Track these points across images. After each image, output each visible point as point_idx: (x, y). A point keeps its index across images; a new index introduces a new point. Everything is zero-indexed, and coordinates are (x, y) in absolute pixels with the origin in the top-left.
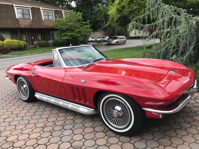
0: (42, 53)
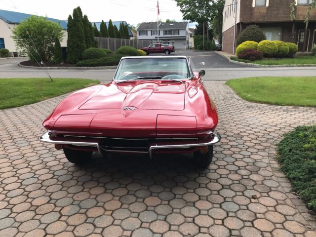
0: (310, 66)
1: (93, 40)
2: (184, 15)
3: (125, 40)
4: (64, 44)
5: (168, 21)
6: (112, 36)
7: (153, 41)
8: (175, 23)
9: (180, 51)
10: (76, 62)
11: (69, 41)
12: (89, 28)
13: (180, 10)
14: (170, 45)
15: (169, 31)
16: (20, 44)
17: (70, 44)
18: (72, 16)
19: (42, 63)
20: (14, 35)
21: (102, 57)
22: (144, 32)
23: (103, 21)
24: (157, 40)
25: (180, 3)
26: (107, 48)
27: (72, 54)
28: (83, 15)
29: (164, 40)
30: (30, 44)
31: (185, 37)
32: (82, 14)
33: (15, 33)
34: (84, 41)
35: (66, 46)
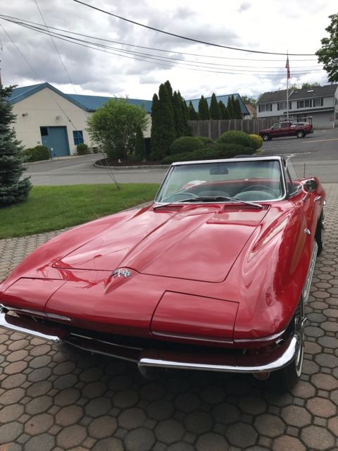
1: (186, 125)
2: (330, 75)
3: (235, 121)
4: (147, 134)
5: (306, 87)
6: (215, 117)
7: (281, 119)
8: (316, 88)
9: (324, 131)
10: (161, 158)
11: (153, 130)
12: (181, 109)
13: (324, 68)
14: (306, 124)
15: (307, 101)
16: (96, 137)
17: (155, 134)
18: (158, 95)
19: (119, 161)
20: (89, 127)
21: (197, 149)
22: (267, 106)
23: (202, 97)
24: (286, 116)
25: (324, 56)
26: (207, 136)
27: (157, 148)
28: (173, 92)
29: (298, 116)
30: (108, 137)
31: (333, 108)
32: (171, 91)
33: (89, 124)
34: (173, 128)
35: (150, 136)
